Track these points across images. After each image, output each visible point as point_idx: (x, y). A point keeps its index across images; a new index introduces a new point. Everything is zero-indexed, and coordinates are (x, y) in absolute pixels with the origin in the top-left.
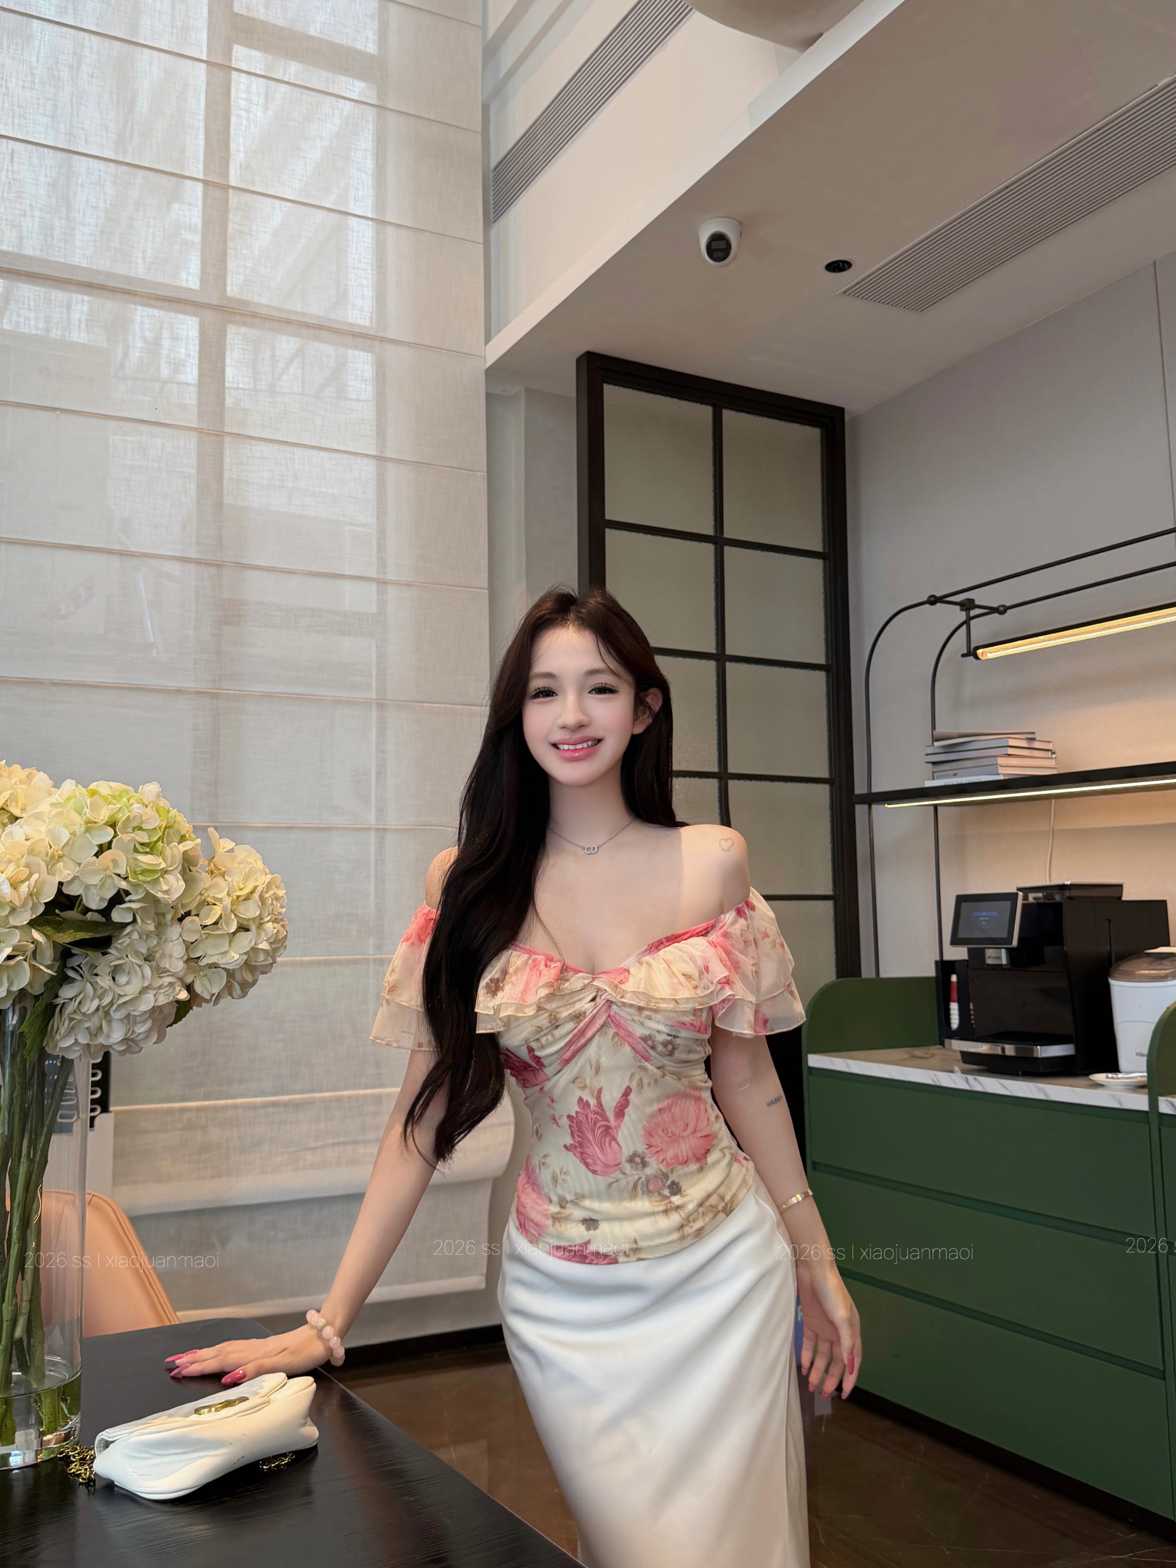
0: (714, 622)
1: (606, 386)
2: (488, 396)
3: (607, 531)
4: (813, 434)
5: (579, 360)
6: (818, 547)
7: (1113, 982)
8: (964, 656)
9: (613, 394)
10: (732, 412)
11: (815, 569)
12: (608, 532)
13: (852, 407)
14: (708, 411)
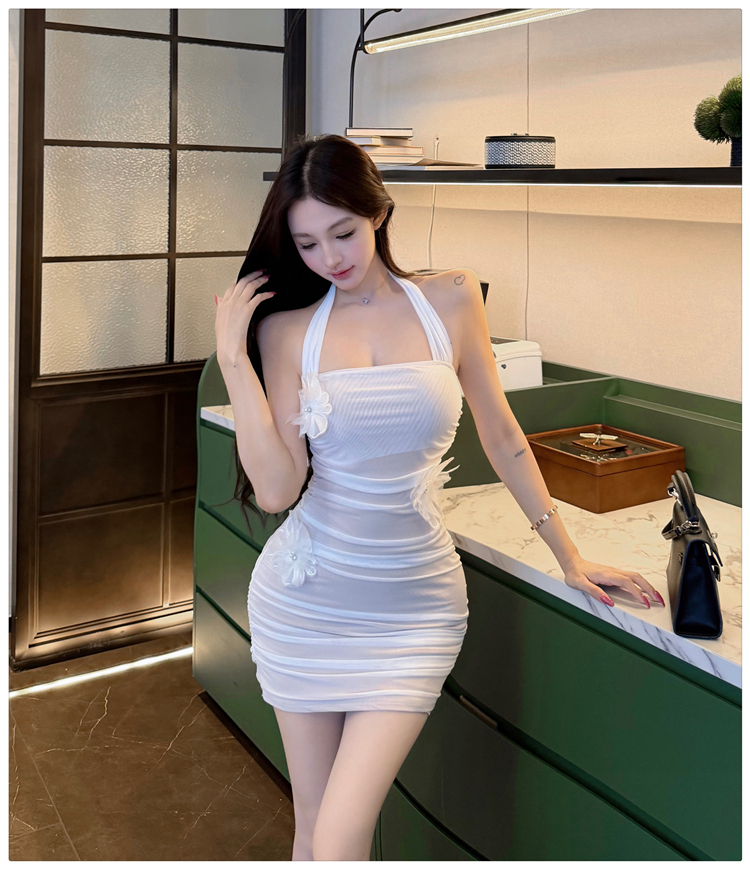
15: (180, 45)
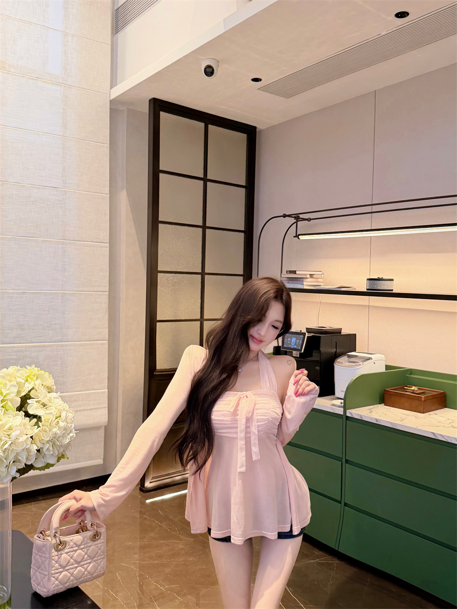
0: (202, 213)
1: (161, 112)
2: (111, 109)
3: (160, 174)
4: (244, 136)
5: (150, 100)
6: (244, 184)
7: (335, 365)
8: (294, 237)
9: (164, 116)
10: (212, 126)
11: (242, 192)
13: (259, 126)
14: (202, 125)
15: (207, 230)
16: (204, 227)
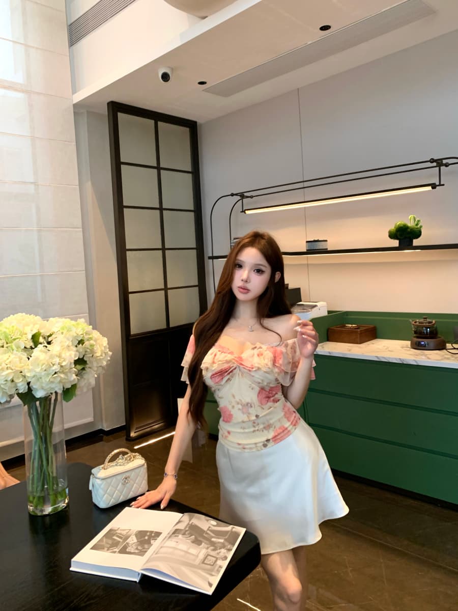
0: (158, 197)
1: (118, 113)
2: (74, 112)
4: (187, 130)
5: (108, 104)
6: (190, 170)
8: (241, 212)
9: (121, 116)
10: (161, 122)
11: (189, 178)
12: (122, 166)
13: (199, 121)
14: (153, 122)
15: (164, 211)
16: (161, 209)
